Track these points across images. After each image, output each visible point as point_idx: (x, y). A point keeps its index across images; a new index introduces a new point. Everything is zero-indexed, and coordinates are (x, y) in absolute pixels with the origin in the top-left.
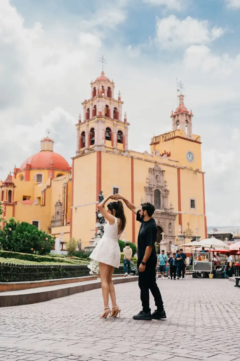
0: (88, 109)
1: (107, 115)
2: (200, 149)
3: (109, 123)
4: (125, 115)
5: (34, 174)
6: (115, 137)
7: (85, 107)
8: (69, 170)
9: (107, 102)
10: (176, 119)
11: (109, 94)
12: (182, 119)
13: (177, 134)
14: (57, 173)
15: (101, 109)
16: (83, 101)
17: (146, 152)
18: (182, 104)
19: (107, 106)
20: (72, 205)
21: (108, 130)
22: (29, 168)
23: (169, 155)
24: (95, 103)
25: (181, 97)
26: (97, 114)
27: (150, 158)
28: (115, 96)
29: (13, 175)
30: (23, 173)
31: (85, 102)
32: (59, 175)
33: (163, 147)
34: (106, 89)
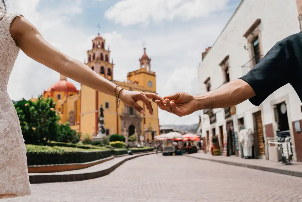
0: (90, 56)
1: (102, 58)
2: (155, 79)
3: (103, 64)
4: (112, 59)
5: (56, 94)
6: (106, 72)
7: (88, 54)
8: (78, 92)
9: (101, 51)
10: (142, 62)
11: (103, 46)
12: (145, 62)
13: (142, 71)
14: (70, 93)
15: (97, 55)
16: (87, 51)
17: (125, 82)
18: (145, 53)
19: (101, 54)
20: (80, 113)
21: (102, 68)
22: (53, 90)
23: (137, 83)
24: (94, 51)
25: (145, 49)
26: (96, 58)
27: (127, 85)
28: (106, 48)
29: (43, 95)
30: (49, 94)
31: (88, 52)
32: (71, 95)
33: (134, 78)
34: (101, 43)
